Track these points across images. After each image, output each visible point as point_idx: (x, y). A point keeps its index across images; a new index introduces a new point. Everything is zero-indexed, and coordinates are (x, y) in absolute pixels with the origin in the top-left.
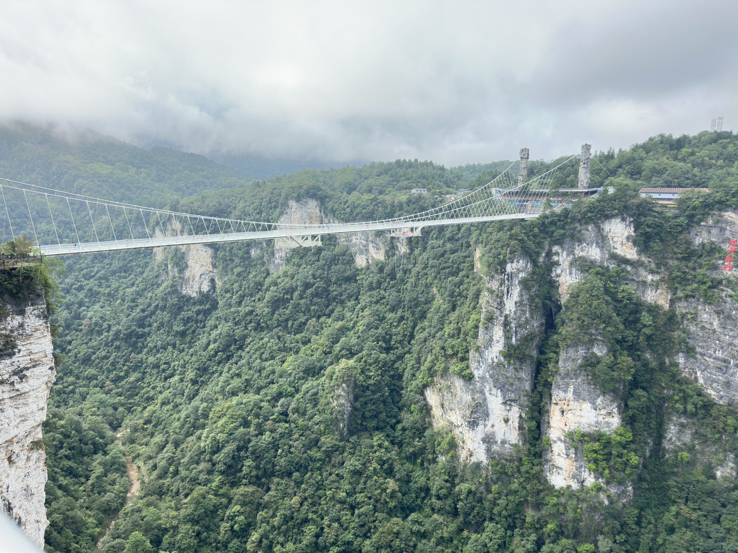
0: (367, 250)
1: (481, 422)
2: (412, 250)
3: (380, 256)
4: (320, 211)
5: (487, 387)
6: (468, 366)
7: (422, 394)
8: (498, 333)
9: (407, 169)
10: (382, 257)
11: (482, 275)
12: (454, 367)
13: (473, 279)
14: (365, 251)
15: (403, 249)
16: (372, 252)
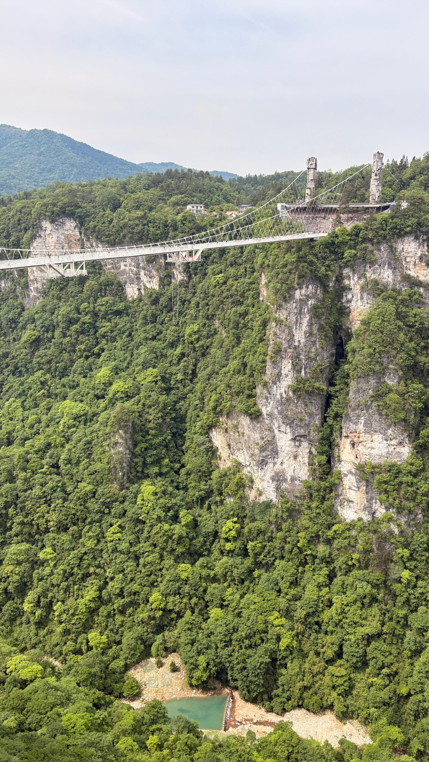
0: (138, 279)
1: (270, 460)
2: (190, 277)
3: (154, 285)
4: (81, 233)
5: (276, 424)
6: (255, 404)
7: (206, 435)
8: (287, 366)
9: (180, 181)
10: (156, 286)
11: (268, 303)
12: (241, 405)
13: (260, 308)
14: (136, 280)
15: (180, 276)
16: (145, 280)
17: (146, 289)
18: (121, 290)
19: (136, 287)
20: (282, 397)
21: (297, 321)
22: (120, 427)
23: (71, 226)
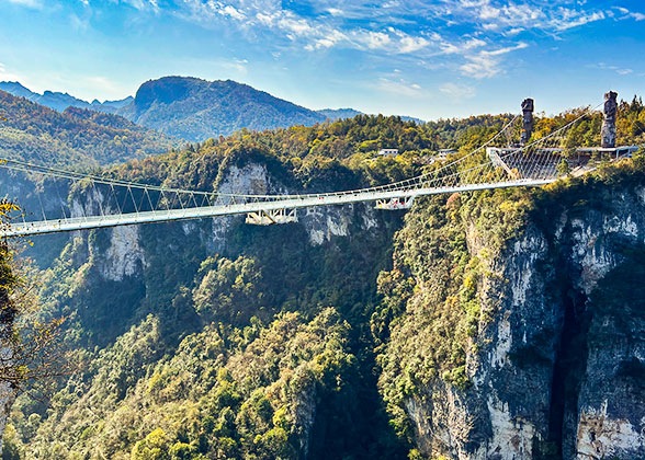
0: (324, 221)
1: (482, 444)
3: (342, 231)
4: (267, 178)
5: (490, 399)
6: (464, 372)
7: (402, 405)
8: (505, 329)
9: (371, 126)
10: (343, 234)
11: (478, 256)
12: (447, 373)
13: (467, 261)
14: (323, 225)
15: (371, 223)
16: (332, 227)
17: (333, 236)
18: (306, 236)
19: (321, 233)
20: (498, 367)
21: (517, 277)
22: (303, 388)
23: (258, 172)
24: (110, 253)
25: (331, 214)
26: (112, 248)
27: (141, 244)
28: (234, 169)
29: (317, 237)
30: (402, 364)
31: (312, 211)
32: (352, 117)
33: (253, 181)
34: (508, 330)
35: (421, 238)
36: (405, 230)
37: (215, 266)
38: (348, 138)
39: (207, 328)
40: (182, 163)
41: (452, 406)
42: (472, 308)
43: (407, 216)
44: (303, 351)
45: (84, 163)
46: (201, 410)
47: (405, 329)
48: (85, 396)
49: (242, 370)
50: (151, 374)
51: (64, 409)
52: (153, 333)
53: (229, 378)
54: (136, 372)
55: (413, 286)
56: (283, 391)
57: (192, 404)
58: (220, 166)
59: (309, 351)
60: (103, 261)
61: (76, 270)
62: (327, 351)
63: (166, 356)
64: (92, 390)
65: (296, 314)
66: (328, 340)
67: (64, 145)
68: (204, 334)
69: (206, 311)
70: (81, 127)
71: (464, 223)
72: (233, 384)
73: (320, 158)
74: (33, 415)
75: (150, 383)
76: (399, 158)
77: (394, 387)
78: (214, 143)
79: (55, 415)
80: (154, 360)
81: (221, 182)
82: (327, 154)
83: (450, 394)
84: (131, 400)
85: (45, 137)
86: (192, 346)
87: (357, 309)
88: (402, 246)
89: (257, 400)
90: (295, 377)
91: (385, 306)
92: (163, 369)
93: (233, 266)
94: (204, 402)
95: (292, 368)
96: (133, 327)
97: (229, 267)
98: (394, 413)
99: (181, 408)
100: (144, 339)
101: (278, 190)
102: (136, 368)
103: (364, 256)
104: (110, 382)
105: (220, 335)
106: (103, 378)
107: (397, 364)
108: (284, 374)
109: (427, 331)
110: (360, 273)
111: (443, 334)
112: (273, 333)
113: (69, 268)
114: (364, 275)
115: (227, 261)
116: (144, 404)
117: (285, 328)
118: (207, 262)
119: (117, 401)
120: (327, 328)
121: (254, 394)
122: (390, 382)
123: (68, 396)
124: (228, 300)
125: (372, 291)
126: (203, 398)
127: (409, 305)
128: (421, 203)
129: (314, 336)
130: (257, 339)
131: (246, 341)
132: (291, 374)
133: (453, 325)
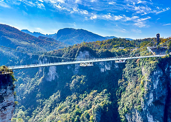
4: (89, 55)
5: (148, 114)
6: (140, 107)
7: (124, 115)
8: (151, 95)
9: (117, 41)
10: (109, 69)
11: (145, 76)
12: (136, 107)
13: (142, 77)
14: (104, 67)
15: (117, 67)
16: (106, 68)
17: (106, 70)
18: (100, 70)
19: (103, 69)
20: (150, 105)
21: (155, 81)
22: (98, 110)
23: (87, 53)
24: (49, 74)
25: (106, 64)
26: (49, 73)
27: (57, 72)
28: (81, 52)
29: (102, 70)
30: (124, 104)
31: (101, 63)
32: (112, 39)
33: (86, 55)
34: (152, 95)
35: (130, 70)
36: (125, 69)
37: (75, 78)
38: (111, 44)
39: (73, 94)
40: (67, 51)
41: (137, 116)
42: (143, 90)
43: (126, 65)
44: (98, 101)
45: (43, 51)
46: (71, 116)
47: (125, 95)
48: (41, 112)
49: (82, 105)
50: (58, 106)
51: (36, 115)
52: (59, 95)
53: (78, 107)
54: (54, 106)
55: (128, 84)
56: (92, 111)
57: (69, 114)
58: (77, 51)
59: (100, 101)
60: (47, 76)
61: (40, 78)
62: (105, 101)
63: (62, 101)
64: (43, 110)
65: (96, 91)
66: (105, 98)
67: (38, 46)
68: (72, 96)
69: (73, 89)
70: (42, 41)
71: (141, 67)
72: (80, 109)
73: (103, 49)
74: (28, 116)
75: (58, 108)
76: (124, 50)
77: (122, 110)
78: (76, 45)
79: (33, 116)
80: (59, 102)
81: (77, 56)
82: (105, 48)
83: (137, 113)
84: (53, 113)
85: (33, 44)
86: (69, 99)
87: (113, 90)
88: (125, 73)
89: (86, 113)
90: (96, 107)
91: (120, 89)
92: (61, 105)
93: (80, 78)
94: (72, 114)
95: (95, 105)
96: (54, 93)
97: (79, 78)
98: (122, 118)
99: (66, 115)
100: (57, 97)
101: (92, 58)
102: (55, 104)
103: (115, 75)
104: (48, 108)
105: (77, 96)
106: (46, 107)
107: (123, 104)
108: (93, 106)
109: (131, 95)
110: (114, 80)
111: (135, 96)
112: (90, 96)
113: (38, 78)
114: (115, 81)
115: (79, 76)
116: (56, 114)
117: (93, 94)
118: (73, 76)
119: (49, 113)
120: (105, 94)
121: (85, 112)
122: (121, 109)
123: (37, 112)
124: (79, 87)
125: (117, 85)
126: (71, 113)
127: (126, 89)
128: (130, 61)
129: (101, 96)
130: (86, 97)
131: (83, 98)
132: (95, 107)
133: (138, 94)
